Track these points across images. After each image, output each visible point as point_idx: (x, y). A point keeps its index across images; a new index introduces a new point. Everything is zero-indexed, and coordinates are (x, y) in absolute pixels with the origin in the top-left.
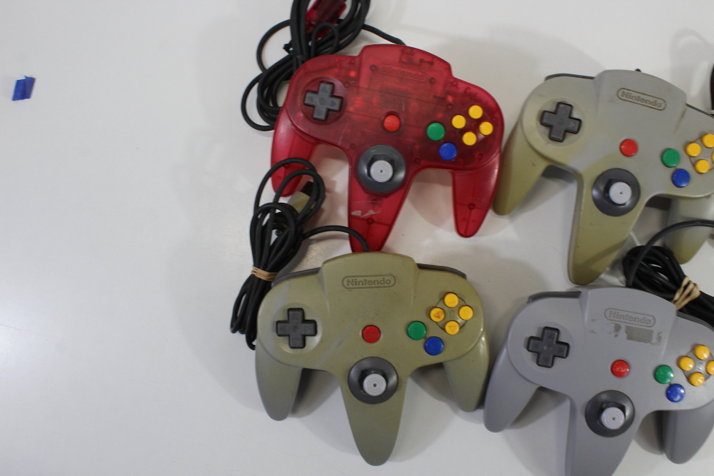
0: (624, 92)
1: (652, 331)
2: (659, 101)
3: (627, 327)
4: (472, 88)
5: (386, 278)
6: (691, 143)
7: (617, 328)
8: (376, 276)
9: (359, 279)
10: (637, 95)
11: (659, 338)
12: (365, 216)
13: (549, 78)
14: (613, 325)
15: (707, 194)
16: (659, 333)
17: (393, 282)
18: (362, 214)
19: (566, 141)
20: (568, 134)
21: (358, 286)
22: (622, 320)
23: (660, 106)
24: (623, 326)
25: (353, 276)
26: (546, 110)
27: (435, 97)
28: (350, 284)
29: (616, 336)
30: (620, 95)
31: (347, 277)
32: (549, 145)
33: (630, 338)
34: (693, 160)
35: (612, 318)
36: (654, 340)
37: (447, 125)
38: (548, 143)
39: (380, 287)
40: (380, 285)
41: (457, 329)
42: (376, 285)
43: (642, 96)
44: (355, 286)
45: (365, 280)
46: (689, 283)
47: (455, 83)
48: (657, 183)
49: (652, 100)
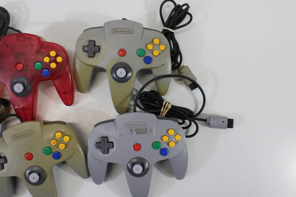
0: (115, 30)
1: (147, 128)
2: (130, 30)
3: (135, 129)
4: (50, 44)
5: (29, 132)
6: (148, 44)
7: (131, 130)
8: (25, 132)
9: (18, 135)
10: (120, 30)
11: (151, 131)
12: (20, 107)
13: (84, 31)
14: (129, 130)
15: (163, 64)
16: (150, 129)
17: (32, 133)
18: (19, 107)
19: (95, 56)
20: (95, 53)
21: (18, 138)
22: (132, 127)
23: (132, 32)
24: (134, 129)
25: (16, 134)
26: (85, 45)
27: (34, 52)
28: (15, 138)
29: (132, 134)
30: (113, 31)
31: (13, 135)
32: (89, 59)
33: (138, 133)
34: (151, 51)
35: (128, 127)
36: (149, 132)
37: (42, 62)
38: (88, 59)
39: (27, 136)
40: (27, 135)
41: (64, 146)
42: (26, 136)
43: (123, 30)
44: (17, 138)
45: (21, 135)
46: (166, 103)
47: (42, 44)
48: (138, 65)
49: (127, 30)
